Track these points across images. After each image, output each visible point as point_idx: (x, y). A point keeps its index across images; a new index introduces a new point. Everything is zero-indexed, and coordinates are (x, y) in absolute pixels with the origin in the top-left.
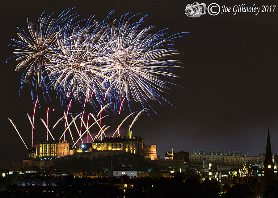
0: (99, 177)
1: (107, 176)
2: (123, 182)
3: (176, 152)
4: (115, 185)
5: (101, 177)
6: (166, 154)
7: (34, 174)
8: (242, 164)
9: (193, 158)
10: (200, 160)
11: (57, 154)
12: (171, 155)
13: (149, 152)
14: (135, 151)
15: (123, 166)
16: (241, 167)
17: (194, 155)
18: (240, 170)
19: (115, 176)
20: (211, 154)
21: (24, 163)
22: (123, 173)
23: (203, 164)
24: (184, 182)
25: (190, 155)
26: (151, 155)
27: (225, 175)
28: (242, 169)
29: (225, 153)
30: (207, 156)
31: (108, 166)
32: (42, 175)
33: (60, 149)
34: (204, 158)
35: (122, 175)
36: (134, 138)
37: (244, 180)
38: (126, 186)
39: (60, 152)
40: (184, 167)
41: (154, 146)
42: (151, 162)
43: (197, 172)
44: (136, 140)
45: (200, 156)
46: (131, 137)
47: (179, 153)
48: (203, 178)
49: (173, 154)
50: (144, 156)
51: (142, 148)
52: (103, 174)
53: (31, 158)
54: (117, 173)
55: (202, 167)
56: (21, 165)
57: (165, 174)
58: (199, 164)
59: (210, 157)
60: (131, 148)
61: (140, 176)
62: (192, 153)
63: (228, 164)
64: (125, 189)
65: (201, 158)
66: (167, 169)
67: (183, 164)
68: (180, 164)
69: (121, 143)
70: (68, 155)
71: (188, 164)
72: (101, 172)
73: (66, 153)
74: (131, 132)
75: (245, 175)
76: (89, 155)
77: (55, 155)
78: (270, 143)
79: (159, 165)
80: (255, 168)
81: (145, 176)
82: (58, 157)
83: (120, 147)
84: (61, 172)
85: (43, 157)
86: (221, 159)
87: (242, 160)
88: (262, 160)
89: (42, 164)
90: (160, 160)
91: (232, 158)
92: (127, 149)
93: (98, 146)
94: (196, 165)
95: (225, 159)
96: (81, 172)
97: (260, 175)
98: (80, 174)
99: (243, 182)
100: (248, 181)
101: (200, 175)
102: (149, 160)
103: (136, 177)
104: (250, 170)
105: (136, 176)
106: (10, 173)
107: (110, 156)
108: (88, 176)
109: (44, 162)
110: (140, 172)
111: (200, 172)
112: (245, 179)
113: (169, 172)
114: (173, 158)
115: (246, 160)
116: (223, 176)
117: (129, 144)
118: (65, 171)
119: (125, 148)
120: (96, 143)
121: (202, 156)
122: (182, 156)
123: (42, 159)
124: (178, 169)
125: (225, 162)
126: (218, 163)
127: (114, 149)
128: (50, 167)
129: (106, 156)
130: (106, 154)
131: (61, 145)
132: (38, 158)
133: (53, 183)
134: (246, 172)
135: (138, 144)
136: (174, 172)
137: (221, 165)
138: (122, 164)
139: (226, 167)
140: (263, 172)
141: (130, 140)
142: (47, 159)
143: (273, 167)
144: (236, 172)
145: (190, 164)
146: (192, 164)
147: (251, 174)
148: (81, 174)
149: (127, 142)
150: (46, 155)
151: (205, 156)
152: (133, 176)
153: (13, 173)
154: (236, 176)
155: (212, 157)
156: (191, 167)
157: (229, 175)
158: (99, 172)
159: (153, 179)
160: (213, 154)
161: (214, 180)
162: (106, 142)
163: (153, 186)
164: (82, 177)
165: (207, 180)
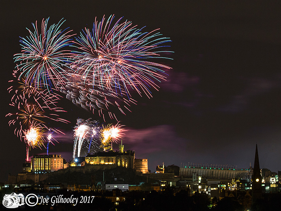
0: (91, 190)
1: (100, 189)
2: (115, 195)
3: (167, 166)
4: (107, 198)
5: (93, 191)
6: (157, 168)
7: (29, 187)
8: (231, 178)
9: (183, 171)
10: (190, 173)
11: (51, 168)
12: (162, 169)
13: (140, 166)
14: (126, 165)
15: (115, 180)
16: (230, 181)
17: (185, 169)
18: (228, 183)
19: (108, 189)
20: (200, 168)
21: (19, 177)
22: (115, 186)
23: (192, 178)
24: (175, 195)
25: (180, 169)
26: (143, 169)
27: (214, 189)
28: (230, 182)
29: (215, 167)
30: (197, 170)
31: (101, 180)
32: (37, 188)
33: (54, 163)
34: (194, 171)
35: (114, 188)
36: (126, 152)
37: (232, 193)
38: (118, 199)
39: (54, 166)
40: (174, 181)
41: (145, 160)
42: (142, 176)
43: (187, 185)
44: (127, 154)
45: (189, 170)
46: (123, 151)
47: (169, 167)
48: (193, 191)
49: (163, 168)
50: (135, 170)
51: (134, 162)
52: (96, 187)
53: (26, 172)
54: (109, 187)
55: (192, 180)
56: (16, 178)
57: (156, 187)
58: (189, 177)
59: (199, 171)
60: (123, 162)
61: (131, 190)
62: (182, 167)
63: (217, 178)
64: (118, 202)
65: (191, 172)
66: (158, 183)
67: (173, 177)
68: (171, 177)
69: (113, 157)
70: (62, 168)
71: (179, 178)
72: (93, 185)
73: (60, 167)
74: (123, 146)
75: (234, 189)
76: (82, 169)
77: (49, 169)
78: (258, 157)
79: (150, 178)
80: (244, 182)
81: (137, 189)
82: (52, 171)
83: (112, 161)
84: (55, 186)
85: (37, 171)
86: (210, 173)
87: (230, 174)
88: (250, 173)
89: (36, 178)
90: (151, 174)
91: (221, 172)
92: (119, 163)
93: (91, 160)
94: (186, 179)
95: (214, 172)
96: (74, 185)
97: (248, 188)
98: (73, 187)
99: (231, 195)
100: (236, 194)
101: (190, 188)
102: (140, 174)
103: (128, 191)
104: (238, 183)
105: (128, 189)
106: (6, 186)
107: (102, 170)
108: (81, 190)
109: (38, 175)
110: (132, 186)
111: (190, 186)
112: (234, 192)
113: (160, 185)
114: (164, 171)
115: (234, 173)
116: (212, 189)
117: (121, 158)
118: (59, 185)
119: (117, 162)
120: (89, 157)
121: (192, 169)
122: (173, 170)
123: (37, 173)
124: (169, 183)
125: (215, 175)
126: (208, 177)
127: (106, 163)
128: (45, 181)
129: (99, 170)
130: (99, 168)
131: (55, 159)
132: (33, 172)
133: (47, 196)
134: (235, 186)
135: (130, 158)
136: (165, 185)
137: (211, 179)
138: (114, 178)
139: (215, 181)
140: (251, 185)
141: (122, 154)
142: (41, 172)
143: (260, 180)
144: (225, 186)
145: (180, 177)
146: (182, 177)
147: (239, 187)
148: (75, 187)
149: (119, 156)
150: (41, 169)
151: (195, 170)
152: (125, 190)
153: (8, 186)
154: (225, 189)
155: (202, 170)
156: (181, 180)
157: (218, 188)
158: (91, 186)
159: (144, 193)
160: (202, 168)
161: (204, 194)
162: (99, 156)
163: (144, 199)
164: (76, 190)
165: (197, 193)
